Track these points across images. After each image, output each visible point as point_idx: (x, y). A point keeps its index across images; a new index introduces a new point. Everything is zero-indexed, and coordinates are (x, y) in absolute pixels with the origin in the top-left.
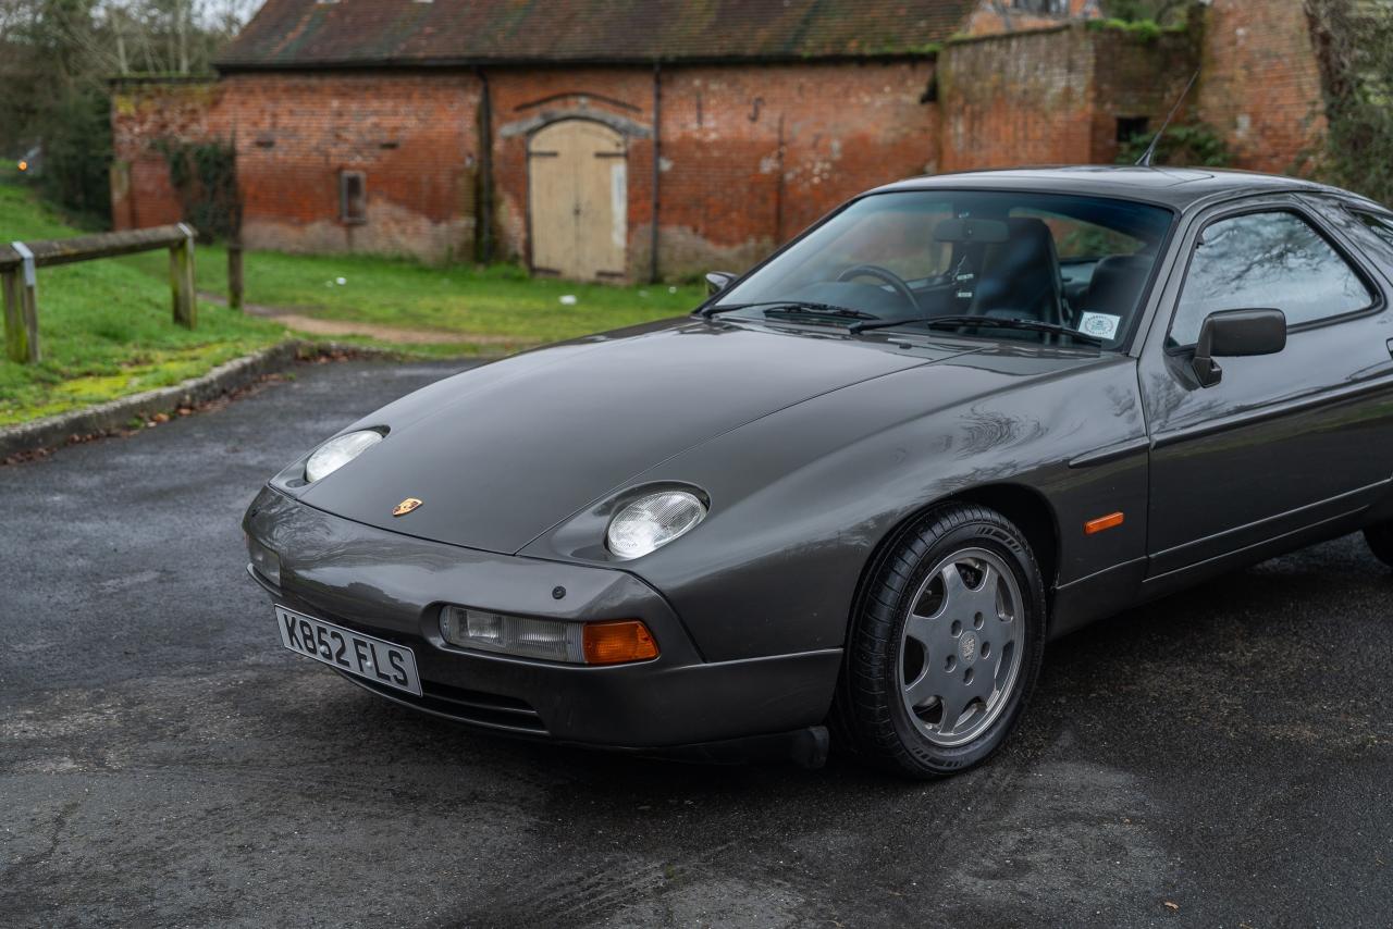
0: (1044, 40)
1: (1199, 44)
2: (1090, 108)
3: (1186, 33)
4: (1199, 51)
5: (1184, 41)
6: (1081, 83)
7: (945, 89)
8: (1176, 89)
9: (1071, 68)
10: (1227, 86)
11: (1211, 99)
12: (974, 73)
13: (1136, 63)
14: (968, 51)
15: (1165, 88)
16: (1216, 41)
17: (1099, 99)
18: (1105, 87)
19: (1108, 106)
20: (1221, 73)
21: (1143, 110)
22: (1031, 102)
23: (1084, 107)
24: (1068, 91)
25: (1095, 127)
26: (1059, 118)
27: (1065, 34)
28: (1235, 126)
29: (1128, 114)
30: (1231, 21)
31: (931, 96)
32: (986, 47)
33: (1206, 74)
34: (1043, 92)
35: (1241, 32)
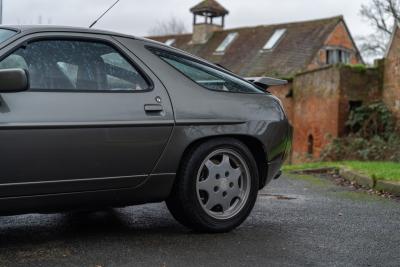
0: (324, 72)
1: (382, 73)
2: (338, 96)
3: (377, 69)
4: (383, 77)
5: (376, 72)
6: (335, 87)
7: (295, 92)
8: (374, 90)
9: (332, 81)
10: (392, 89)
11: (387, 95)
12: (303, 86)
13: (357, 80)
14: (302, 77)
15: (369, 90)
16: (389, 72)
17: (342, 93)
18: (344, 89)
19: (345, 96)
20: (390, 84)
21: (360, 98)
22: (320, 96)
23: (336, 96)
24: (332, 90)
25: (340, 104)
26: (329, 101)
27: (330, 70)
28: (394, 104)
29: (354, 100)
30: (393, 64)
31: (290, 95)
32: (307, 76)
33: (385, 85)
34: (324, 91)
35: (396, 68)
